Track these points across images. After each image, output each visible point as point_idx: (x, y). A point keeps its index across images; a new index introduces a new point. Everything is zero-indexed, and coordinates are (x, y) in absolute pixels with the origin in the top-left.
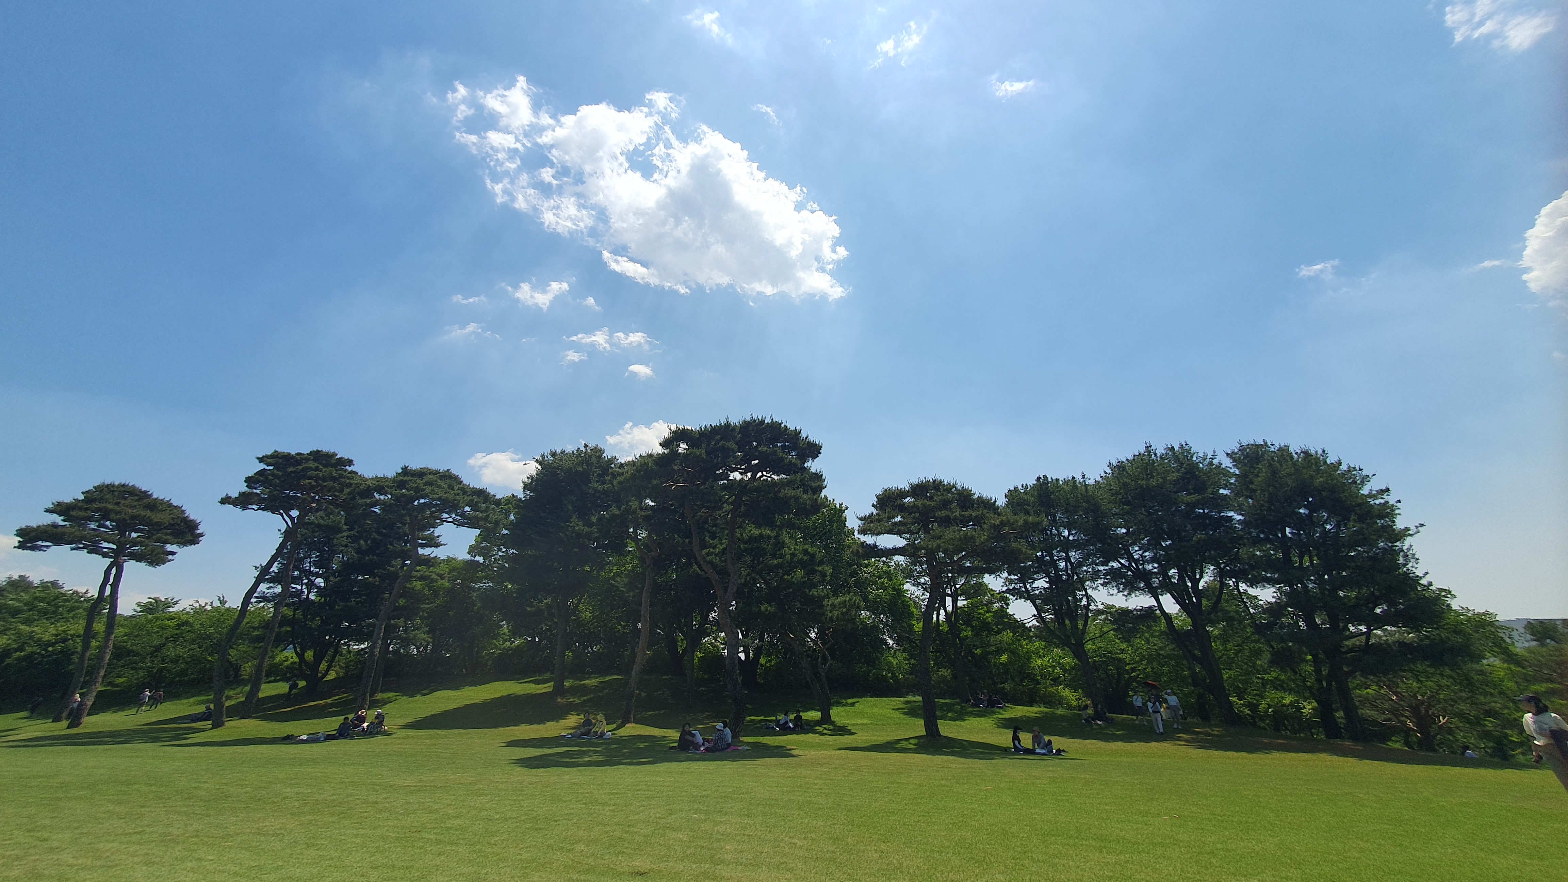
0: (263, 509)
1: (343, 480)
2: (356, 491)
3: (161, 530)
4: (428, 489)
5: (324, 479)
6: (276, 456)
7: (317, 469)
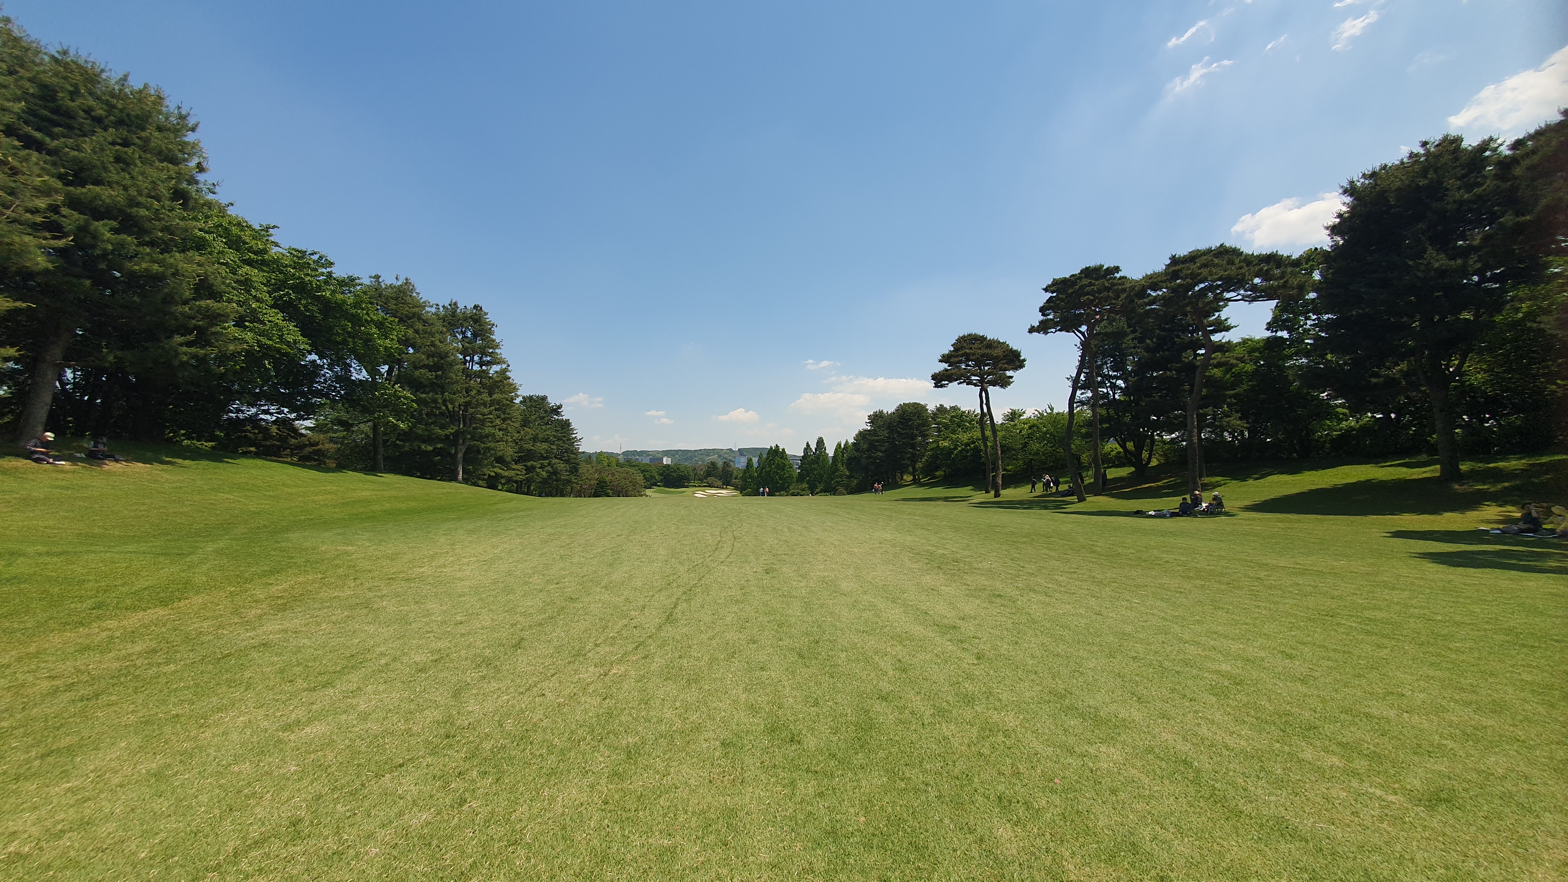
0: (1059, 330)
1: (1116, 287)
2: (1132, 294)
3: (999, 361)
4: (1205, 272)
5: (1099, 291)
6: (1056, 283)
7: (1091, 284)
